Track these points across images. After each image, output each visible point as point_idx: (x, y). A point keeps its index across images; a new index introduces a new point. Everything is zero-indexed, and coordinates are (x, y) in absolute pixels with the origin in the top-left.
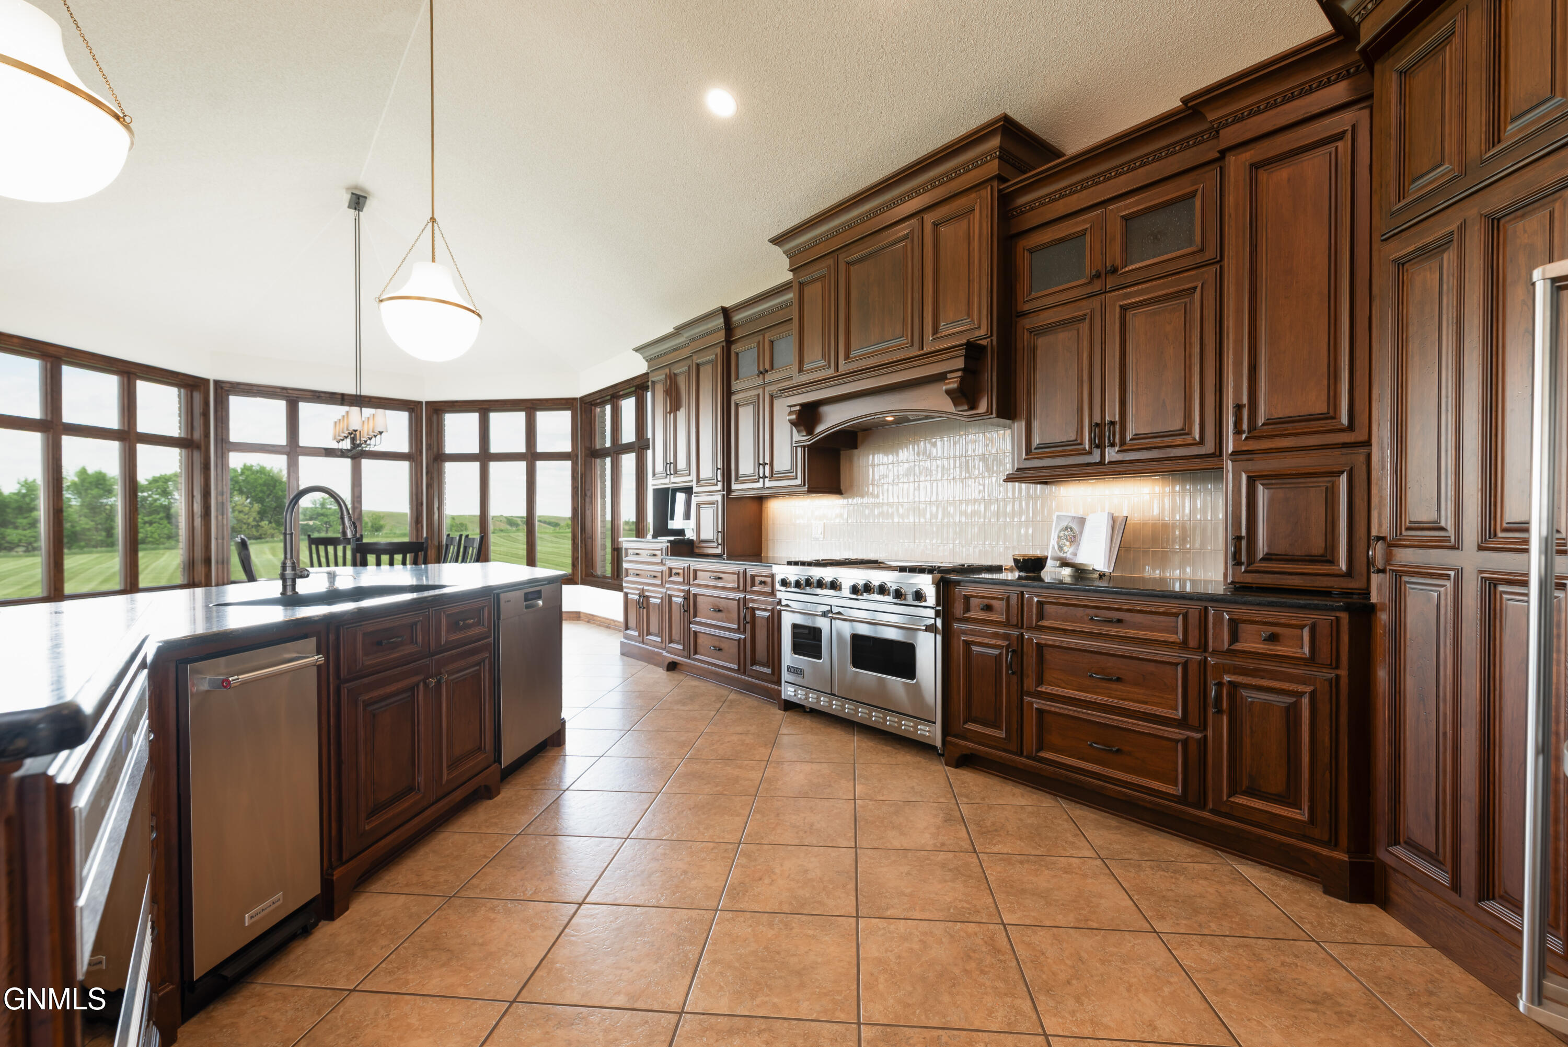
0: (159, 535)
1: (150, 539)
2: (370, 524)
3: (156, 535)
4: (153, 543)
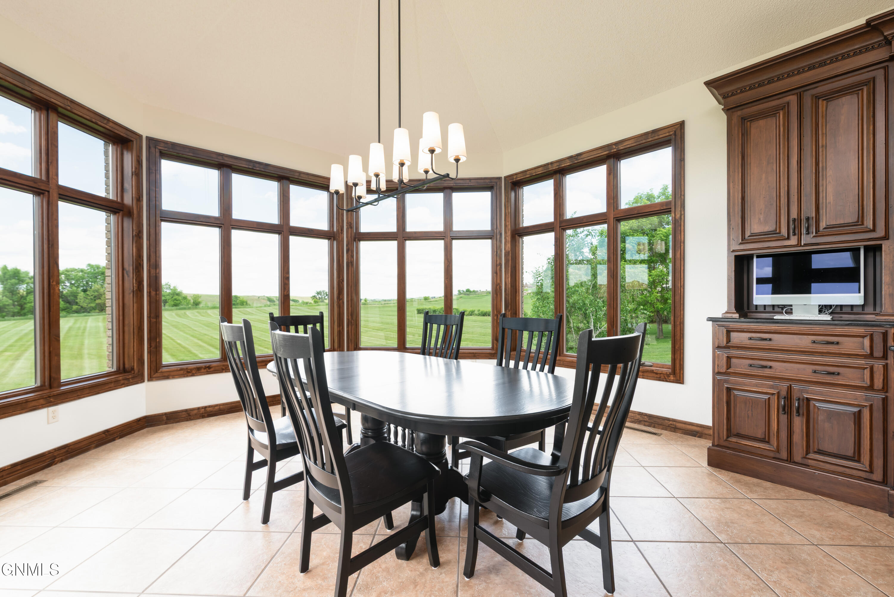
2: (192, 301)
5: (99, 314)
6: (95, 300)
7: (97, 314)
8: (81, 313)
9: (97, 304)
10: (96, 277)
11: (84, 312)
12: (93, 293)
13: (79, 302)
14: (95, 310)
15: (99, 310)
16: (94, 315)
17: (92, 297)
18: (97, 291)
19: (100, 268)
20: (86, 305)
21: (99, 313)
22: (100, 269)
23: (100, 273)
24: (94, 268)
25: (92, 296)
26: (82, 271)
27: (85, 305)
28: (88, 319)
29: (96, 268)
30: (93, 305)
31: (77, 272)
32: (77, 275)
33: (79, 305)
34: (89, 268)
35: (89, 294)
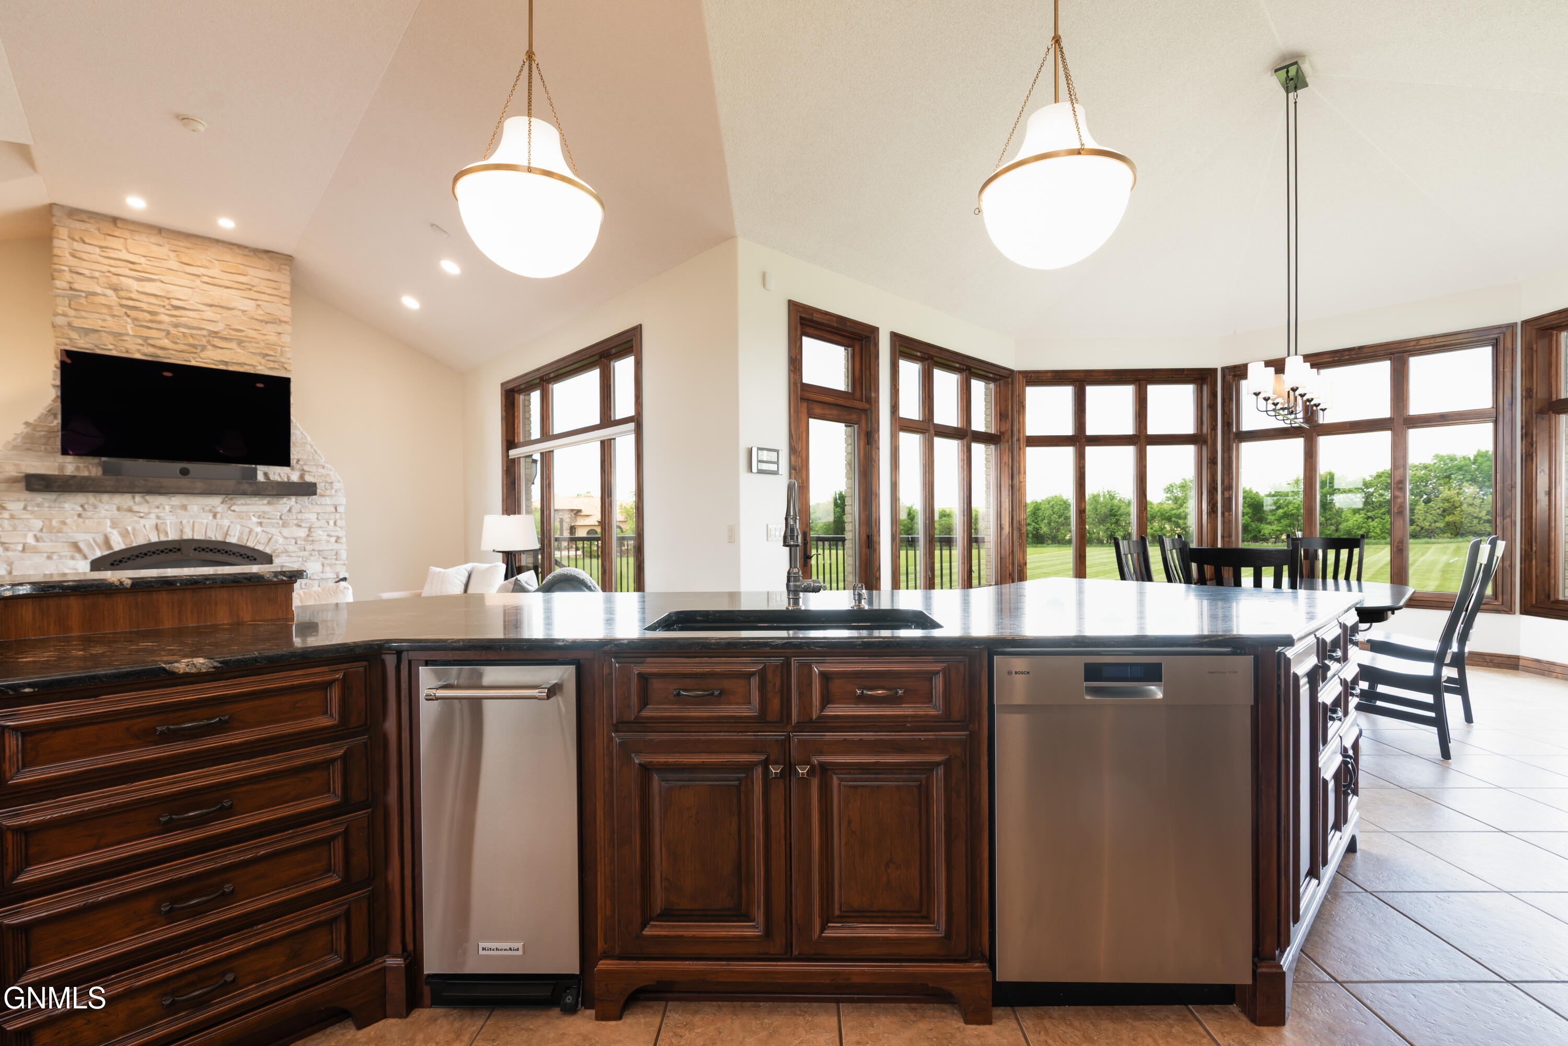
0: (1381, 530)
1: (1373, 534)
3: (1378, 530)
4: (1375, 538)
5: (1452, 540)
6: (1444, 517)
7: (1448, 540)
8: (1420, 538)
9: (1448, 524)
10: (1449, 477)
11: (1425, 537)
12: (1442, 505)
13: (1416, 520)
14: (1444, 533)
15: (1452, 534)
16: (1442, 543)
17: (1439, 511)
18: (1448, 500)
19: (1456, 460)
20: (1429, 524)
21: (1451, 538)
22: (1456, 462)
23: (1456, 468)
24: (1444, 461)
25: (1439, 508)
26: (1425, 467)
27: (1426, 525)
28: (1428, 548)
29: (1448, 461)
30: (1441, 525)
31: (1417, 470)
32: (1415, 475)
33: (1418, 525)
34: (1436, 461)
35: (1434, 505)
